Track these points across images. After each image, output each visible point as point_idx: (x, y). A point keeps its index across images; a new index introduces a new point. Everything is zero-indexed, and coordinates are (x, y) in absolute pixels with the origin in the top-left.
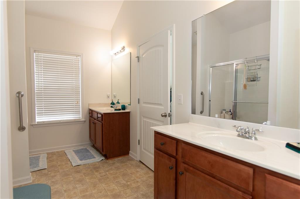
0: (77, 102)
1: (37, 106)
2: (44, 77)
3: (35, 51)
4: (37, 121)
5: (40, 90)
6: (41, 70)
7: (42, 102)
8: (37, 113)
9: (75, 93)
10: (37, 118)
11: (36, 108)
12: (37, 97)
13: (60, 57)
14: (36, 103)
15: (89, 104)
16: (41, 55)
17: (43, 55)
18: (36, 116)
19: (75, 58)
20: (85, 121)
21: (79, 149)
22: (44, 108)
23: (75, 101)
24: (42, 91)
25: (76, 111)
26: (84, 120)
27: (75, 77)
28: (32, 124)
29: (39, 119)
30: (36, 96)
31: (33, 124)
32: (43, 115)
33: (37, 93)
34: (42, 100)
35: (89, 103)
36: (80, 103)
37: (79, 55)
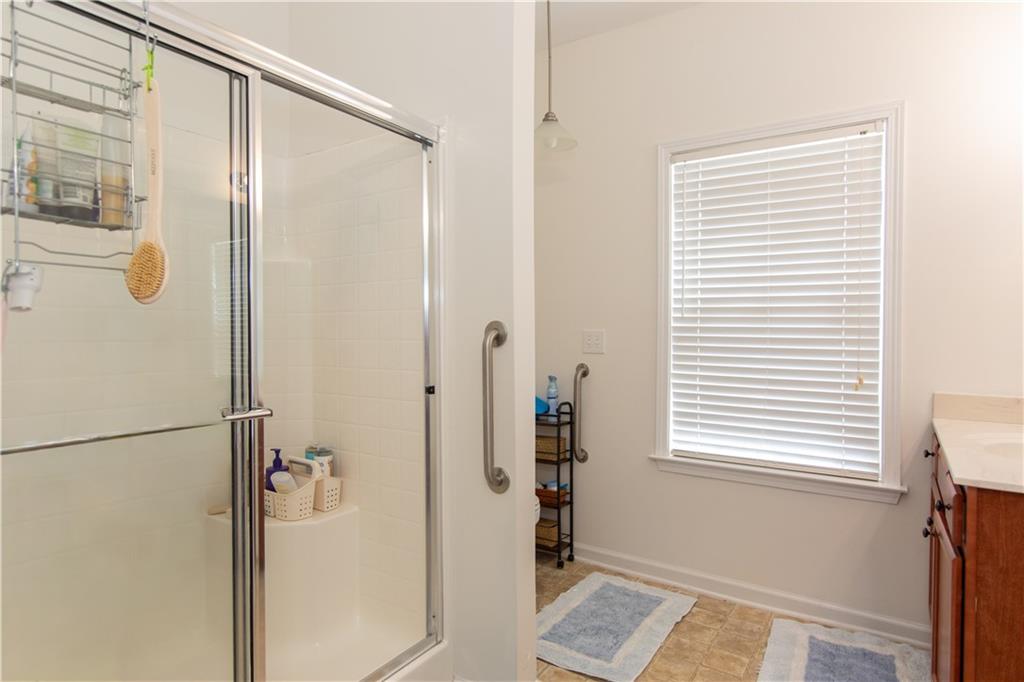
0: (856, 381)
1: (676, 385)
2: (704, 261)
3: (675, 155)
4: (672, 446)
5: (685, 315)
6: (695, 233)
7: (694, 368)
8: (677, 414)
9: (849, 331)
10: (672, 436)
11: (672, 390)
12: (677, 348)
13: (773, 154)
14: (672, 371)
15: (933, 395)
16: (697, 166)
17: (704, 164)
18: (672, 427)
19: (851, 143)
20: (903, 494)
21: (847, 644)
22: (703, 397)
23: (848, 375)
24: (694, 320)
25: (849, 429)
26: (896, 487)
27: (850, 243)
28: (652, 456)
29: (681, 440)
30: (672, 344)
31: (656, 456)
32: (694, 425)
33: (677, 329)
34: (694, 358)
35: (937, 392)
36: (875, 386)
37: (874, 121)
